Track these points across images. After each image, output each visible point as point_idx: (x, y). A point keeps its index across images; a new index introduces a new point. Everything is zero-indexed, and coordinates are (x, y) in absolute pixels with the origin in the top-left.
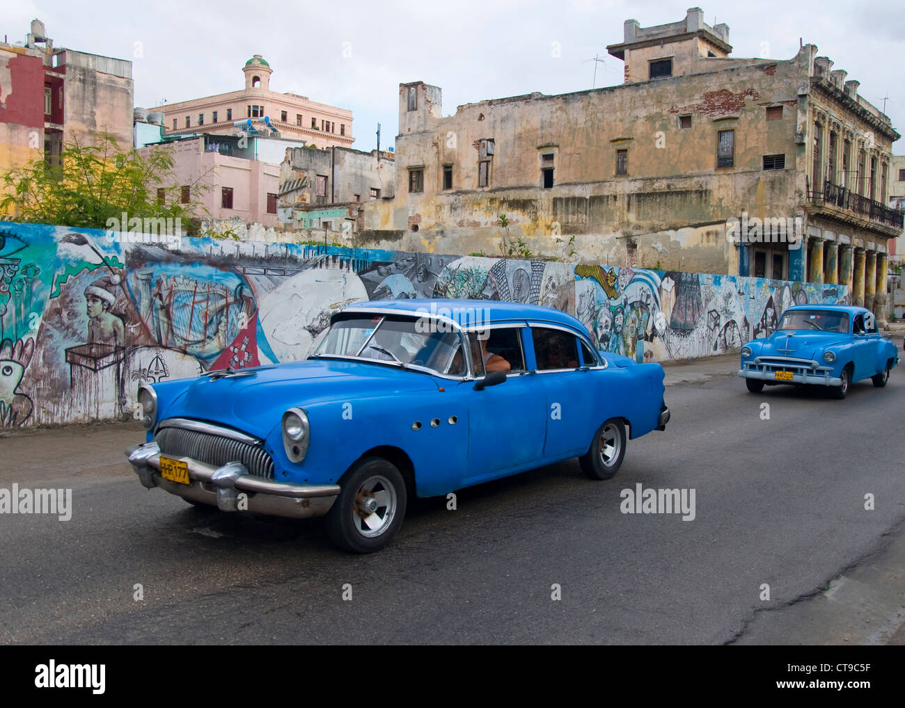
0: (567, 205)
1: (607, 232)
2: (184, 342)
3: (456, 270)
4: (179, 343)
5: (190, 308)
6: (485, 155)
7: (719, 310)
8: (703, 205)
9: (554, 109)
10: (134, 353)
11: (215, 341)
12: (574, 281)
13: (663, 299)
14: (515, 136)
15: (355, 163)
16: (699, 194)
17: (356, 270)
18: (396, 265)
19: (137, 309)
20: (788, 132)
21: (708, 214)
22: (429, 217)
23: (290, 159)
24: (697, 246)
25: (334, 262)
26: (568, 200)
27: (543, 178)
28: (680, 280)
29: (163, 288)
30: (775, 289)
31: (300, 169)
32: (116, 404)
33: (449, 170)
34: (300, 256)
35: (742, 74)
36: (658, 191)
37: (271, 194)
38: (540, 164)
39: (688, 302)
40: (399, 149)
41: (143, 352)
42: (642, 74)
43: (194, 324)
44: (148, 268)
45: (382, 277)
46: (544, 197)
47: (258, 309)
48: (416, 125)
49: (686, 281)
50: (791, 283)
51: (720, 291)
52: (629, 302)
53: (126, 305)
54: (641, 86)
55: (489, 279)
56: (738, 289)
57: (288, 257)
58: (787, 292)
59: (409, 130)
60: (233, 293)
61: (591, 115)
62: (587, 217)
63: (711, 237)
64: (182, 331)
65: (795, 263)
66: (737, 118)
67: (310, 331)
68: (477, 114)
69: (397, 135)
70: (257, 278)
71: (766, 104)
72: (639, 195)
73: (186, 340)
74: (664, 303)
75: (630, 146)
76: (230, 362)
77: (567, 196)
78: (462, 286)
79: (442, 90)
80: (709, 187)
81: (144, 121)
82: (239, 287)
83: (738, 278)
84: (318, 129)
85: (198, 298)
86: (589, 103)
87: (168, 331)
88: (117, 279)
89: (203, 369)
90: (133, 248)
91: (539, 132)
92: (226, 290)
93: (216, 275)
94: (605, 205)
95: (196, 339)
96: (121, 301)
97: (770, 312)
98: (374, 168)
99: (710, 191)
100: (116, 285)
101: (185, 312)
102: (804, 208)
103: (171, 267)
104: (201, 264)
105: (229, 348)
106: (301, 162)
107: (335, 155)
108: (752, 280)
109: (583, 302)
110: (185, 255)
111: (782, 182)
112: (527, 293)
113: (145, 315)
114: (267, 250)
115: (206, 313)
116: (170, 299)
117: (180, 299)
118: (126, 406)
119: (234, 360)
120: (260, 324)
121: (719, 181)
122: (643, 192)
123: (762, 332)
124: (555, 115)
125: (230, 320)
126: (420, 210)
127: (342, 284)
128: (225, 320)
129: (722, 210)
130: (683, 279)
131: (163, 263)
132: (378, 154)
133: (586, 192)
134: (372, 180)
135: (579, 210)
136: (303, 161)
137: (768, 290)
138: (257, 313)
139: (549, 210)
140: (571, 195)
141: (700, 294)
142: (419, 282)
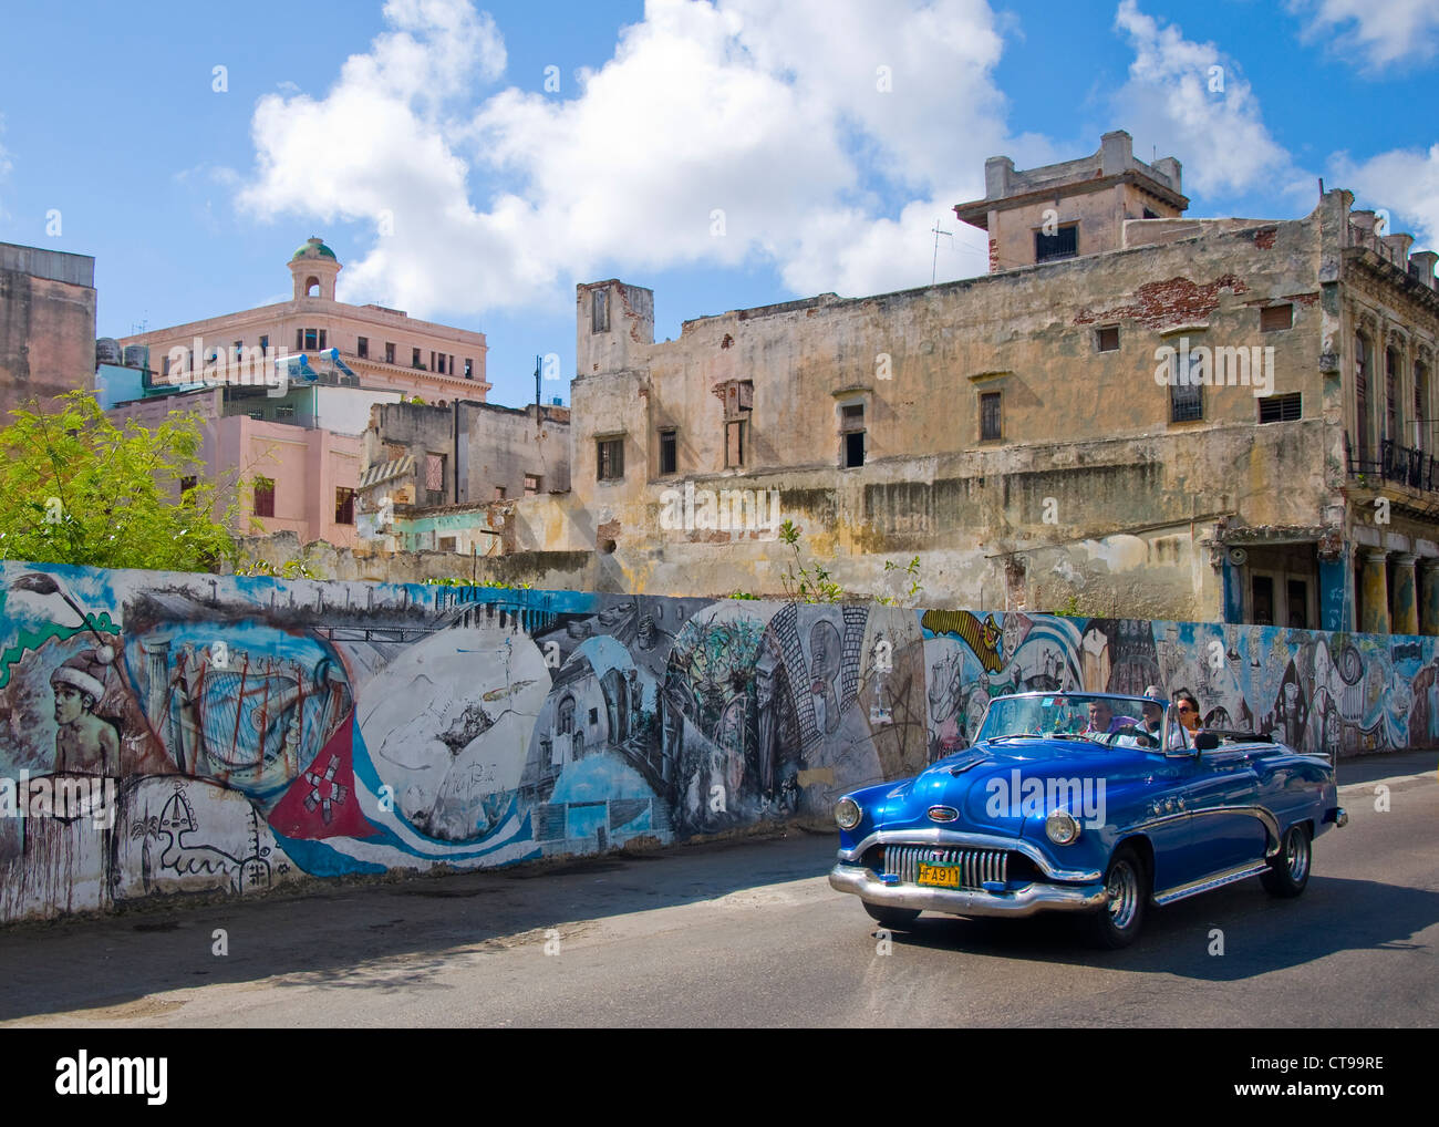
0: (891, 497)
1: (968, 546)
2: (224, 767)
3: (708, 624)
4: (216, 769)
5: (236, 704)
6: (736, 410)
7: (1193, 688)
8: (1148, 490)
9: (861, 321)
10: (136, 789)
11: (278, 763)
12: (921, 641)
13: (1087, 669)
14: (790, 373)
15: (496, 430)
16: (1139, 472)
17: (528, 630)
18: (600, 618)
19: (143, 708)
20: (1305, 352)
21: (1159, 507)
22: (635, 525)
23: (379, 425)
24: (1139, 568)
25: (490, 615)
26: (892, 488)
27: (846, 450)
28: (1117, 634)
29: (187, 667)
30: (1299, 646)
31: (397, 442)
32: (102, 883)
33: (670, 438)
34: (430, 607)
35: (1211, 249)
36: (1060, 468)
37: (343, 489)
38: (836, 422)
39: (1134, 676)
40: (579, 401)
41: (151, 787)
42: (1023, 254)
43: (243, 733)
44: (162, 634)
45: (575, 642)
46: (848, 484)
47: (355, 704)
48: (608, 358)
49: (1128, 636)
50: (1328, 634)
51: (1193, 652)
52: (1024, 677)
53: (122, 701)
54: (1022, 276)
55: (768, 640)
56: (1228, 649)
57: (408, 607)
58: (1321, 651)
59: (596, 367)
60: (311, 675)
61: (930, 331)
62: (930, 519)
63: (1167, 551)
64: (220, 747)
65: (1333, 597)
66: (1204, 330)
67: (447, 743)
68: (720, 338)
69: (574, 377)
70: (355, 648)
71: (1259, 301)
72: (1025, 477)
73: (227, 763)
74: (1089, 678)
75: (1005, 386)
76: (305, 803)
77: (890, 482)
78: (719, 654)
79: (655, 296)
80: (1159, 457)
81: (113, 361)
82: (322, 666)
83: (1226, 628)
84: (423, 368)
85: (250, 686)
86: (927, 309)
87: (196, 747)
88: (107, 653)
89: (259, 818)
90: (137, 596)
91: (836, 366)
92: (298, 671)
93: (282, 644)
94: (962, 496)
95: (245, 761)
96: (114, 694)
97: (1291, 691)
98: (531, 437)
99: (1161, 466)
100: (106, 665)
101: (227, 712)
102: (1344, 492)
103: (203, 630)
104: (255, 624)
105: (303, 776)
106: (399, 430)
107: (460, 415)
108: (1252, 631)
109: (940, 680)
110: (228, 609)
111: (1297, 444)
112: (836, 665)
113: (156, 718)
114: (370, 597)
115: (264, 713)
116: (200, 688)
117: (217, 689)
118: (120, 885)
119: (312, 797)
120: (359, 732)
121: (1177, 446)
122: (1032, 470)
123: (1277, 728)
124: (863, 333)
125: (306, 724)
126: (620, 512)
127: (505, 655)
128: (298, 725)
129: (1184, 498)
130: (1124, 632)
131: (189, 623)
132: (538, 412)
133: (925, 473)
134: (527, 461)
135: (914, 505)
136: (402, 428)
137: (1285, 649)
138: (354, 710)
139: (857, 508)
140: (898, 479)
141: (1155, 660)
142: (641, 648)
